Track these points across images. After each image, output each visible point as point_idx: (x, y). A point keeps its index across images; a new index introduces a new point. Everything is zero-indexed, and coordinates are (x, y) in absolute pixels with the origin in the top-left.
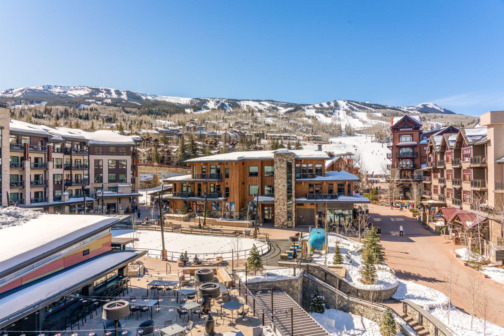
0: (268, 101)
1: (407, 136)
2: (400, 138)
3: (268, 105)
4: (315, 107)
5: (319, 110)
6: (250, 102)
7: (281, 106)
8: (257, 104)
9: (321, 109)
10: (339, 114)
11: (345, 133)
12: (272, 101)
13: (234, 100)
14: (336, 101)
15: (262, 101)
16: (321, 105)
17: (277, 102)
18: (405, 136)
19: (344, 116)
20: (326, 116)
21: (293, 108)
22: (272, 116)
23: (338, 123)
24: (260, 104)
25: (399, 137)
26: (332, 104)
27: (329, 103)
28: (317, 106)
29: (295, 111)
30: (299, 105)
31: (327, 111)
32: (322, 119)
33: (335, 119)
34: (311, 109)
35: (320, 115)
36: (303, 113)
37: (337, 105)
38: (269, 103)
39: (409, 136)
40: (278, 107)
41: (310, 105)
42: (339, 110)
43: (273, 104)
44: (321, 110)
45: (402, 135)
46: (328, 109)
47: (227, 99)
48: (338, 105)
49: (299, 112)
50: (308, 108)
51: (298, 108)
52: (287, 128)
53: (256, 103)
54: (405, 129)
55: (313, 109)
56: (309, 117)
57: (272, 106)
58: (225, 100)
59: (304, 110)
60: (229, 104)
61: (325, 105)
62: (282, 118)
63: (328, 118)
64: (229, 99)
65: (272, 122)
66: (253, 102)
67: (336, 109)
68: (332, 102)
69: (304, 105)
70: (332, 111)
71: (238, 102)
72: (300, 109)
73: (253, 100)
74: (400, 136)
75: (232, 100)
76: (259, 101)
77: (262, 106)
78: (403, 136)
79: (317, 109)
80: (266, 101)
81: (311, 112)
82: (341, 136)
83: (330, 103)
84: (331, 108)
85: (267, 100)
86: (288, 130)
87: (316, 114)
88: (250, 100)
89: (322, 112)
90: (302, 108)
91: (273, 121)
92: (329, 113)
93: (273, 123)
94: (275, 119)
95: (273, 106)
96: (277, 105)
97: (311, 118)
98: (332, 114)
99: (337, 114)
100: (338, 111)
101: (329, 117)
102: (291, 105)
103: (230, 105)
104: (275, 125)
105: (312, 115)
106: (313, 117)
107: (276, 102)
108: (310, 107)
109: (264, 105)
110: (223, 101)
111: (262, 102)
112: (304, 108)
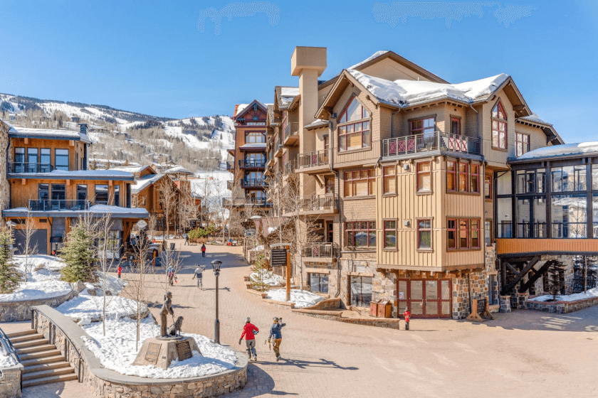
0: (100, 107)
1: (257, 134)
2: (247, 137)
3: (98, 113)
4: (182, 124)
5: (189, 129)
6: (63, 105)
7: (124, 118)
8: (77, 111)
9: (192, 127)
10: (221, 138)
11: (225, 166)
12: (107, 108)
13: (31, 99)
14: (218, 116)
15: (87, 106)
16: (193, 121)
17: (118, 110)
18: (254, 134)
19: (230, 141)
20: (200, 139)
21: (143, 123)
22: (99, 130)
23: (216, 149)
24: (83, 110)
25: (246, 135)
26: (212, 122)
27: (206, 119)
28: (187, 122)
29: (146, 127)
30: (155, 119)
31: (202, 132)
32: (192, 142)
33: (214, 145)
34: (176, 125)
35: (190, 136)
36: (161, 131)
37: (219, 125)
38: (101, 110)
39: (260, 134)
40: (117, 119)
41: (175, 120)
42: (222, 130)
43: (108, 112)
44: (192, 129)
45: (249, 132)
46: (203, 128)
47: (17, 95)
48: (222, 124)
49: (155, 129)
50: (171, 125)
51: (152, 123)
52: (125, 152)
53: (75, 108)
54: (255, 124)
55: (179, 126)
56: (169, 138)
57: (106, 117)
58: (11, 97)
59: (163, 128)
60: (19, 106)
61: (201, 122)
62: (117, 134)
63: (202, 143)
64: (20, 97)
65: (97, 139)
66: (70, 107)
67: (218, 129)
68: (211, 118)
69: (164, 120)
70: (210, 132)
71: (38, 104)
72: (156, 124)
73: (69, 103)
74: (247, 133)
75: (27, 98)
76: (82, 106)
77: (86, 115)
78: (251, 134)
79: (186, 126)
80: (94, 106)
81: (176, 131)
82: (219, 170)
83: (208, 119)
84: (209, 127)
85: (97, 106)
86: (126, 155)
87: (184, 135)
88: (63, 102)
89: (194, 133)
90: (160, 124)
91: (101, 138)
92: (205, 135)
93: (99, 142)
94: (105, 136)
95: (108, 116)
96: (116, 115)
97: (174, 140)
98: (210, 137)
99: (219, 137)
100: (219, 133)
101: (205, 141)
102: (142, 118)
103: (22, 108)
104: (103, 146)
105: (176, 136)
106: (177, 139)
107: (114, 109)
108: (174, 122)
109: (90, 113)
110: (7, 100)
111: (86, 108)
112: (163, 123)
